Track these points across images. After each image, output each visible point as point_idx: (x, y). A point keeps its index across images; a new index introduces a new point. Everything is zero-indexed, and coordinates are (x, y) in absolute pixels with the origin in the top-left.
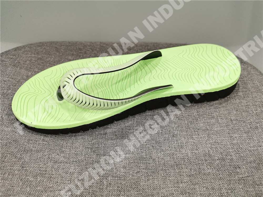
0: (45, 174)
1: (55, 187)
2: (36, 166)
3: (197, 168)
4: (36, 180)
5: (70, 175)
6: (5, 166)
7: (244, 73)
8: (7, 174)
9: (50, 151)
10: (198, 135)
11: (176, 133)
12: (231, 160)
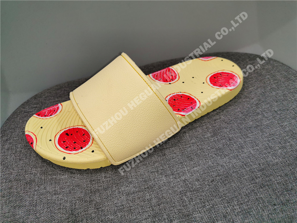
0: (123, 208)
1: (139, 218)
2: (110, 203)
3: (264, 162)
4: (117, 217)
5: (148, 202)
6: (79, 212)
7: (269, 67)
8: (85, 220)
9: (117, 185)
10: (252, 133)
11: (230, 136)
12: (290, 146)
